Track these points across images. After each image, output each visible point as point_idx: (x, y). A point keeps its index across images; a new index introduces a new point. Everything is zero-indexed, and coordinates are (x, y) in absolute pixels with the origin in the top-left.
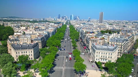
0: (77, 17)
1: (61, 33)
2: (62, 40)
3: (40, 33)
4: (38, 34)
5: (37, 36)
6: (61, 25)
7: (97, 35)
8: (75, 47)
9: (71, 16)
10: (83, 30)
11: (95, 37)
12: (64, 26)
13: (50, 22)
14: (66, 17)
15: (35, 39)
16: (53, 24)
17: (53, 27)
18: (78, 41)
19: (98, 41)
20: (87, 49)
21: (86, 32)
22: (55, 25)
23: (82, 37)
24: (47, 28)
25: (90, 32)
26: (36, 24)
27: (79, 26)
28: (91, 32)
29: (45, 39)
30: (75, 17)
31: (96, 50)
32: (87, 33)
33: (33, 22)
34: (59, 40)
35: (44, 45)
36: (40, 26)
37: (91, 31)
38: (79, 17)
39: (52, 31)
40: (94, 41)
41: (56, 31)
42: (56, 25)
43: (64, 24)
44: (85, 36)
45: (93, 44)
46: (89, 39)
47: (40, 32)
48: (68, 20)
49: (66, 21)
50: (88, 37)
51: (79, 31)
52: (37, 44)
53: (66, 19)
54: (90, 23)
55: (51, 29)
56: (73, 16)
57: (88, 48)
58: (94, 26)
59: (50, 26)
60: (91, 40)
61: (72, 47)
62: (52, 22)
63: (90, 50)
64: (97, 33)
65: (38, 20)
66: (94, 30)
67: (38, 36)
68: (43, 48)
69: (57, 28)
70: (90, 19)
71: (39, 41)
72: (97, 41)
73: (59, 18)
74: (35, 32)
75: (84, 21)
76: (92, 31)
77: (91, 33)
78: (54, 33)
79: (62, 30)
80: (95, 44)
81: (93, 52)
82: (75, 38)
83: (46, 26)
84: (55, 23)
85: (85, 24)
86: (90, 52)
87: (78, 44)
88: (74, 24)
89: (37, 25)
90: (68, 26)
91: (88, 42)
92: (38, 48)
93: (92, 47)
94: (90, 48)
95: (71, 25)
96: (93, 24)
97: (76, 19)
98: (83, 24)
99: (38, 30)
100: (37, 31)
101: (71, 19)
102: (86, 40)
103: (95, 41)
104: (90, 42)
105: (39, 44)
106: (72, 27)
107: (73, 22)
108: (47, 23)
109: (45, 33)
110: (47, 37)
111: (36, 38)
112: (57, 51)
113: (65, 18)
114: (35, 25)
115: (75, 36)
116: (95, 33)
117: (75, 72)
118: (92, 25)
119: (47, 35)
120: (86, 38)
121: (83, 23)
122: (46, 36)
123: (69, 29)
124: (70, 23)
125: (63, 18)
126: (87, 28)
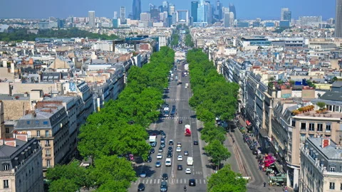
0: (226, 10)
1: (149, 91)
2: (153, 127)
3: (46, 92)
4: (36, 96)
5: (32, 107)
6: (145, 51)
7: (328, 95)
9: (195, 6)
10: (256, 72)
11: (321, 105)
12: (162, 55)
13: (95, 37)
14: (168, 10)
15: (20, 123)
16: (106, 46)
17: (108, 62)
18: (231, 127)
19: (334, 126)
20: (280, 167)
21: (270, 85)
22: (119, 50)
23: (250, 106)
24: (78, 68)
25: (292, 83)
26: (24, 45)
27: (233, 51)
28: (298, 83)
29: (74, 119)
30: (213, 10)
31: (326, 173)
32: (278, 89)
33: (11, 39)
34: (141, 122)
35: (68, 151)
36: (44, 58)
37: (295, 78)
38: (232, 9)
39: (103, 80)
40: (312, 127)
41: (121, 79)
42: (125, 52)
43: (162, 43)
44: (267, 104)
45: (308, 144)
46: (286, 117)
47: (46, 87)
48: (179, 27)
49: (168, 32)
50: (285, 107)
51: (236, 78)
52: (34, 143)
53: (169, 21)
54: (287, 36)
55: (99, 72)
56: (202, 4)
57: (282, 161)
58: (312, 54)
59: (94, 57)
60: (299, 124)
61: (205, 160)
62: (104, 38)
63: (296, 172)
64: (328, 87)
65: (32, 29)
66: (312, 74)
67: (38, 104)
68: (64, 167)
69: (128, 67)
70: (288, 16)
71: (43, 133)
72: (329, 128)
73: (136, 16)
74: (20, 88)
75: (260, 29)
76: (300, 78)
77: (296, 85)
78: (115, 91)
79: (152, 76)
80: (318, 142)
81: (312, 183)
82: (218, 115)
83: (72, 55)
84: (118, 42)
85: (262, 40)
86: (296, 181)
87: (233, 144)
88: (212, 42)
89: (29, 52)
90: (180, 55)
91: (284, 136)
92: (39, 163)
93: (302, 155)
94: (295, 161)
95: (195, 50)
96: (307, 42)
97: (219, 17)
98: (252, 41)
99: (37, 76)
100: (33, 81)
101: (194, 18)
102: (275, 122)
103: (320, 128)
104: (295, 132)
105: (42, 144)
106: (198, 57)
107: (204, 36)
108: (78, 40)
109: (70, 90)
110: (82, 108)
111: (30, 117)
112: (128, 178)
113: (163, 15)
114: (20, 53)
115: (219, 102)
116: (317, 86)
118: (301, 45)
119: (79, 100)
120: (271, 113)
121: (252, 36)
122: (74, 105)
123: (186, 67)
124: (190, 42)
125: (155, 14)
126: (278, 60)
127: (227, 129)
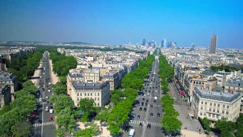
0: (173, 44)
1: (145, 68)
2: (146, 80)
3: (113, 67)
4: (110, 68)
5: (108, 71)
6: (145, 56)
7: (204, 73)
8: (165, 91)
9: (163, 42)
10: (180, 64)
11: (200, 76)
12: (152, 57)
13: (130, 51)
14: (154, 43)
15: (104, 76)
16: (133, 54)
17: (133, 59)
18: (171, 81)
19: (205, 83)
20: (186, 95)
21: (185, 68)
23: (178, 75)
24: (124, 60)
25: (192, 68)
26: (109, 52)
27: (174, 57)
28: (194, 68)
29: (120, 76)
30: (169, 43)
31: (200, 98)
32: (187, 70)
33: (105, 51)
34: (142, 78)
35: (118, 86)
36: (114, 57)
37: (193, 67)
38: (175, 43)
39: (131, 64)
40: (197, 83)
41: (137, 64)
42: (139, 55)
43: (151, 53)
44: (183, 75)
45: (195, 88)
46: (189, 79)
47: (113, 66)
48: (157, 48)
49: (154, 50)
50: (189, 76)
51: (174, 65)
52: (108, 83)
53: (154, 46)
54: (193, 53)
55: (130, 62)
56: (165, 41)
57: (187, 93)
58: (201, 59)
59: (129, 57)
60: (193, 82)
61: (161, 91)
62: (133, 51)
63: (191, 98)
64: (204, 70)
65: (112, 48)
66: (199, 65)
67: (110, 71)
68: (116, 90)
69: (140, 60)
70: (194, 46)
71: (111, 79)
72: (203, 83)
73: (144, 44)
74: (105, 65)
75: (184, 50)
76: (195, 67)
77: (193, 69)
78: (135, 67)
79: (147, 63)
80: (199, 88)
81: (195, 101)
82: (167, 77)
83: (123, 56)
84: (137, 52)
85: (185, 54)
86: (191, 100)
87: (171, 86)
88: (167, 53)
89: (110, 55)
90: (157, 57)
91: (188, 85)
92: (109, 89)
93: (193, 92)
94: (191, 94)
95: (162, 56)
96: (199, 55)
97: (171, 46)
98: (181, 54)
99: (111, 62)
100: (110, 63)
101: (162, 46)
102: (185, 80)
103: (200, 83)
104: (192, 84)
105: (110, 83)
106: (163, 58)
107: (165, 51)
108: (125, 51)
109: (121, 67)
110: (124, 73)
111: (107, 74)
112: (136, 95)
113: (152, 44)
114: (107, 55)
115: (167, 73)
116: (200, 69)
117: (163, 131)
118: (197, 56)
119: (123, 70)
120: (184, 78)
121: (181, 52)
122: (121, 72)
123: (158, 61)
124: (160, 53)
125: (150, 44)
126: (189, 60)
127: (169, 82)
